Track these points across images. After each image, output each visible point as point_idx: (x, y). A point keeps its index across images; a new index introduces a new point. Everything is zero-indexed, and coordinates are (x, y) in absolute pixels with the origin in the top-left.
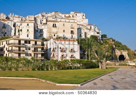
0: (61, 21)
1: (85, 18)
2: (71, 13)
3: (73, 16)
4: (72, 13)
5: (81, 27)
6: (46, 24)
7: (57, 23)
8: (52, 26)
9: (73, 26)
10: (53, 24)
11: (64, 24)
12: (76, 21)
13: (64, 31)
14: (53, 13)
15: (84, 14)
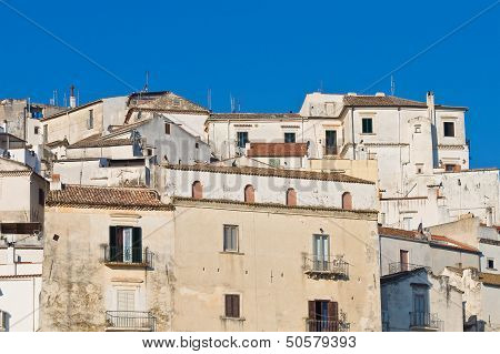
0: (195, 199)
1: (462, 156)
2: (304, 111)
3: (331, 135)
4: (315, 101)
5: (418, 255)
6: (33, 227)
7: (151, 223)
8: (101, 254)
9: (334, 250)
10: (115, 232)
11: (229, 230)
12: (361, 197)
13: (232, 306)
14: (112, 110)
15: (458, 118)
